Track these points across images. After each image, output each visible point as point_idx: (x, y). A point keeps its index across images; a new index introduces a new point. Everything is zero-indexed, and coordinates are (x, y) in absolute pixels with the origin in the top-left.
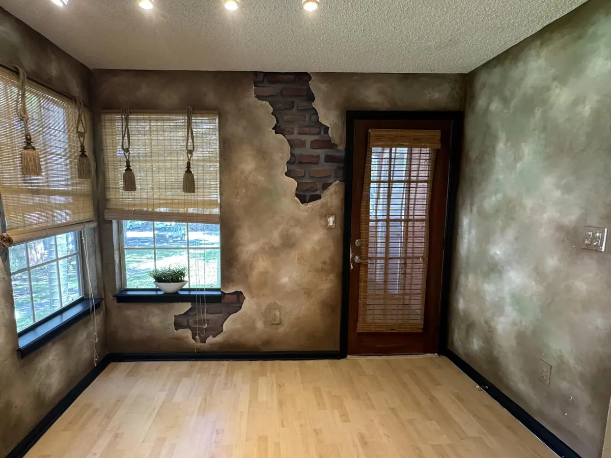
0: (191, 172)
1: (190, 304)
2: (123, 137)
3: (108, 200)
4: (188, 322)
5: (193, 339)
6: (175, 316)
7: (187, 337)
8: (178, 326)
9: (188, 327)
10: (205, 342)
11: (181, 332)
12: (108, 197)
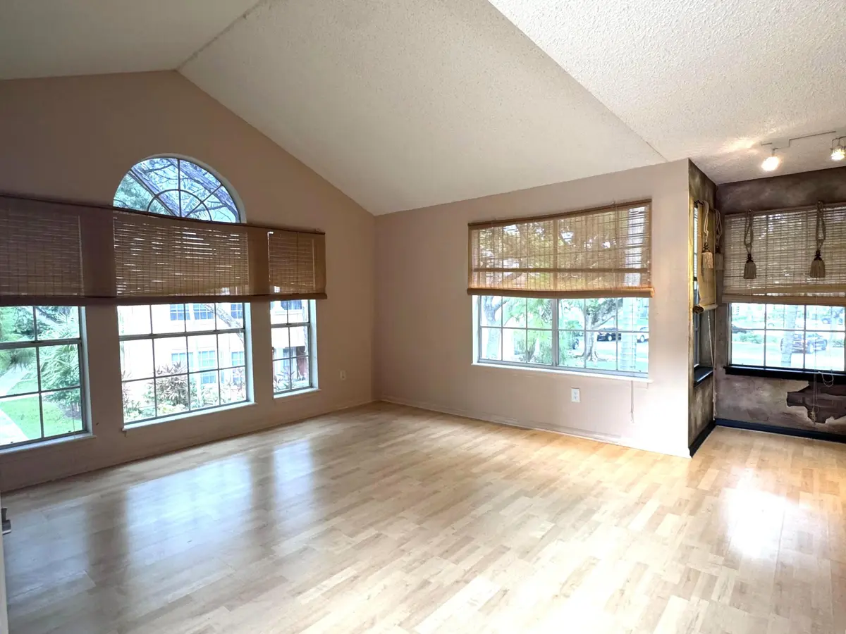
0: (821, 259)
1: (807, 382)
2: (746, 235)
3: (726, 287)
4: (804, 399)
5: (809, 417)
6: (788, 393)
7: (802, 414)
8: (791, 401)
9: (803, 404)
10: (824, 422)
11: (794, 409)
12: (725, 284)
